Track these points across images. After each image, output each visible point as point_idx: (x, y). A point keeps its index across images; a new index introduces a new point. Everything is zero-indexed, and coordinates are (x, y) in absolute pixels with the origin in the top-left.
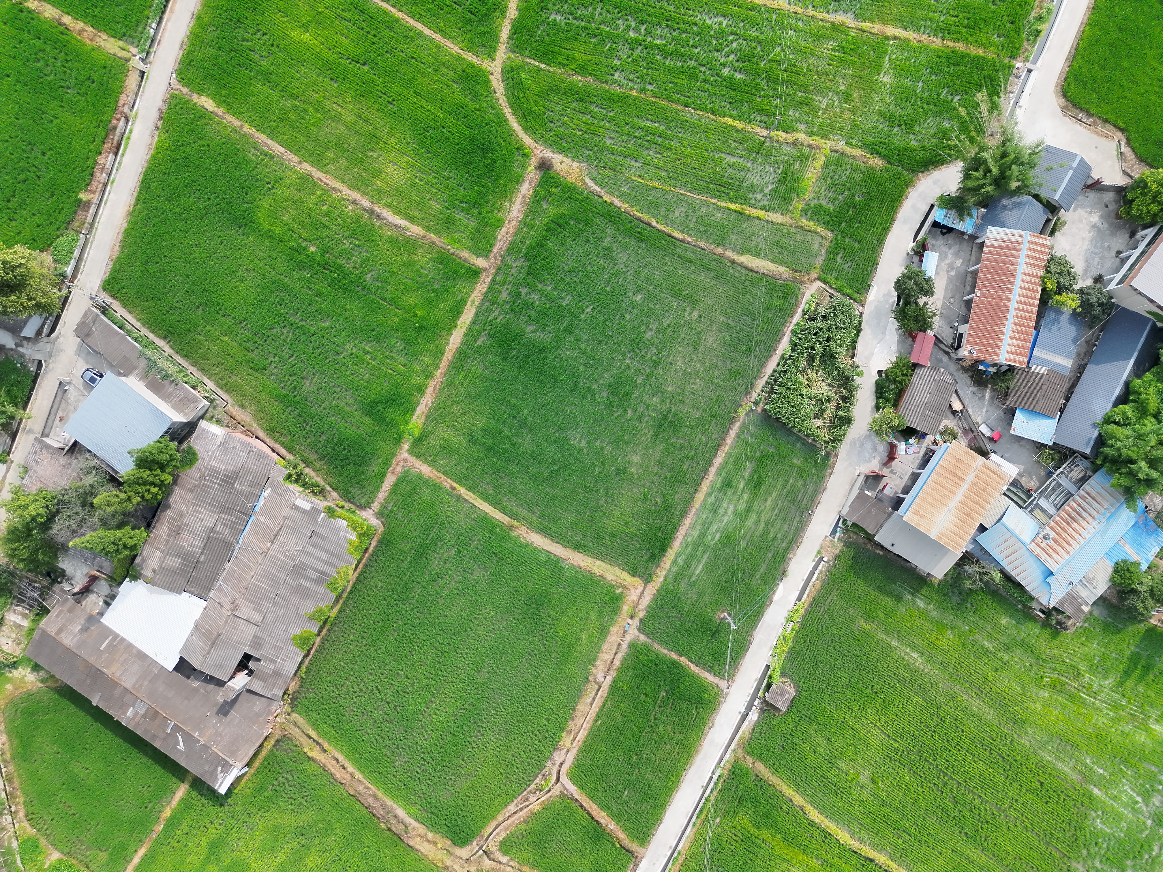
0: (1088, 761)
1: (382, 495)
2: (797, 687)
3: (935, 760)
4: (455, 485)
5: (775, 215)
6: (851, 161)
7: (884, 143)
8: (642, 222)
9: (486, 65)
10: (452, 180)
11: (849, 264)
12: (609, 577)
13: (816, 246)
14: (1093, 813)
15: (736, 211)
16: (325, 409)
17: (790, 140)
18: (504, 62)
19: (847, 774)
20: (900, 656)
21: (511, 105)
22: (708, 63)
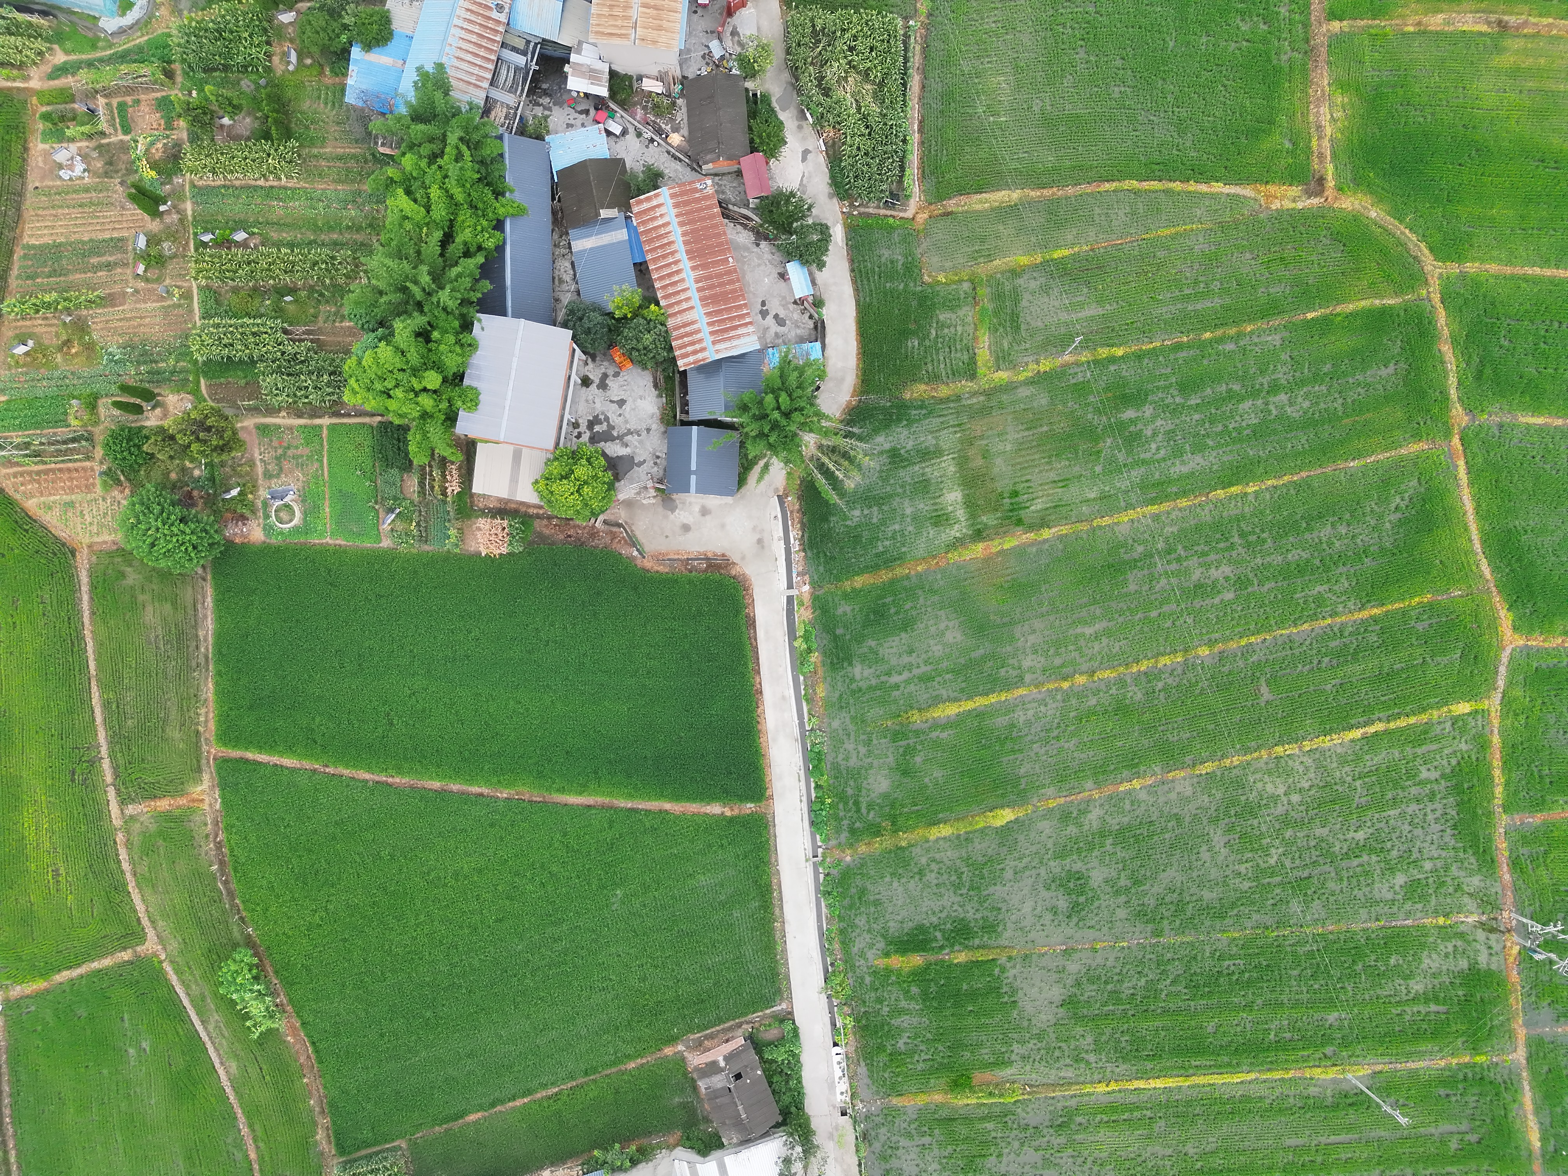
7: (918, 421)
9: (1446, 268)
11: (884, 258)
13: (934, 259)
18: (1426, 282)
21: (1392, 234)
22: (1175, 409)
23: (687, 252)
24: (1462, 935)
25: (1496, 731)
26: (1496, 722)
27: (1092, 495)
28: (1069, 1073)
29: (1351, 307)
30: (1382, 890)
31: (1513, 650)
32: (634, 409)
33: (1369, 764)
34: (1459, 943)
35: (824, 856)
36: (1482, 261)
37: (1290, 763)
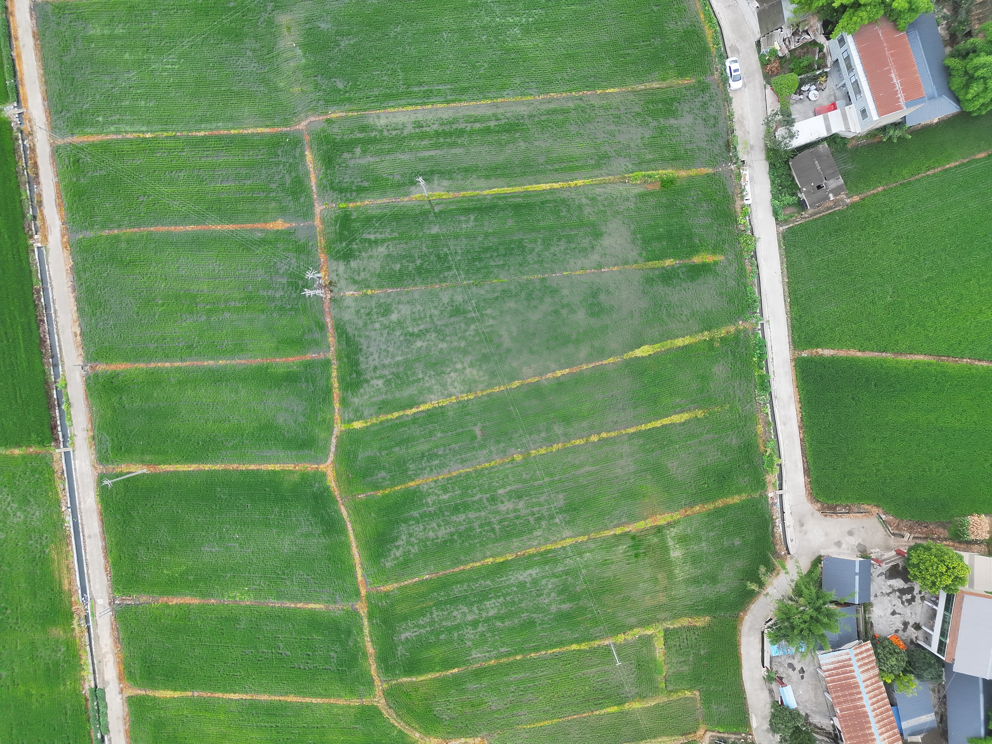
9: (371, 702)
15: (617, 712)
18: (383, 693)
21: (406, 722)
22: (537, 609)
23: (868, 716)
24: (355, 282)
25: (336, 410)
26: (337, 416)
27: (588, 554)
28: (598, 190)
29: (430, 676)
30: (405, 310)
31: (326, 462)
32: (886, 609)
33: (415, 388)
34: (357, 278)
35: (757, 324)
36: (349, 706)
37: (462, 388)
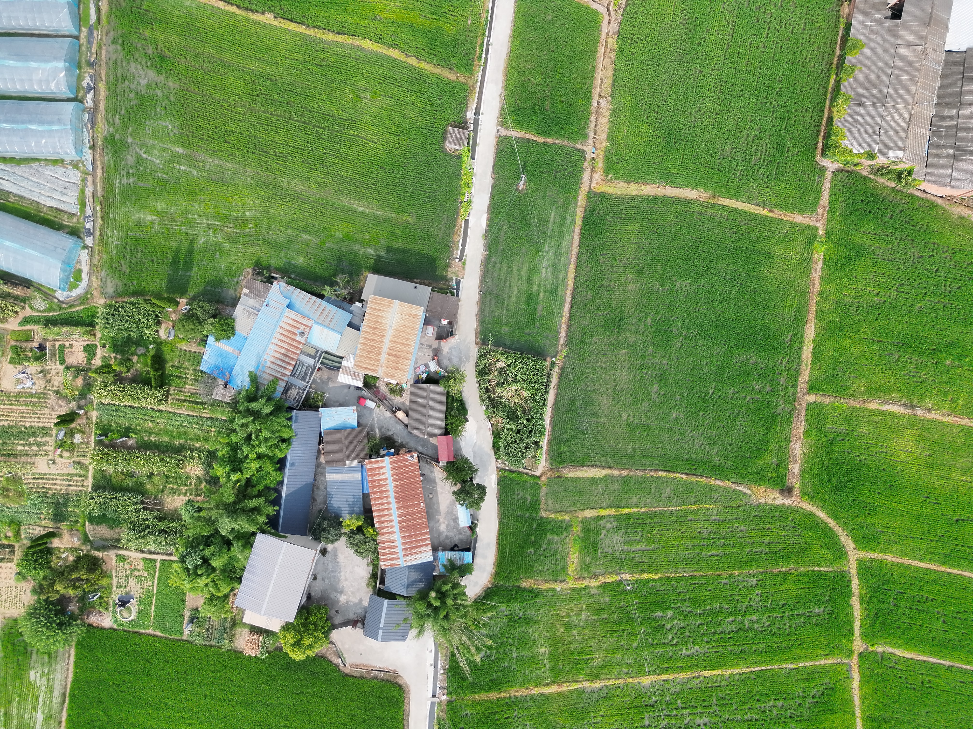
0: (195, 172)
1: (827, 185)
2: (444, 151)
3: (317, 131)
4: (771, 214)
5: (591, 515)
6: (547, 578)
7: (527, 600)
8: (694, 475)
9: (862, 554)
10: (857, 454)
11: (520, 496)
12: (622, 185)
13: (550, 502)
14: (177, 132)
15: (623, 507)
16: (896, 239)
17: (601, 577)
18: (849, 561)
19: (381, 95)
20: (372, 203)
21: (831, 530)
22: (687, 615)
36: (885, 553)
